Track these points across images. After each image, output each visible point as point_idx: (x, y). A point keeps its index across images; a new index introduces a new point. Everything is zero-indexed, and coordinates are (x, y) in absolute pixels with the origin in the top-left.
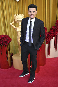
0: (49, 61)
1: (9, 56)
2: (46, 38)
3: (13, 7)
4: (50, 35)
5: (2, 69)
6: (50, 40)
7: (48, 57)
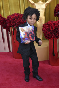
5: (15, 59)
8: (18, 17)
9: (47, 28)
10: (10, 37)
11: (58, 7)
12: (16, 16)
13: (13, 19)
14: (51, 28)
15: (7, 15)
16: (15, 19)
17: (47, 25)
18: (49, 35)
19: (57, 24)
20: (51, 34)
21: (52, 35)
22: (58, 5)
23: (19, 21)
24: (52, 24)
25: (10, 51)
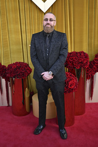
0: (91, 108)
1: (27, 95)
2: (88, 71)
3: (37, 20)
4: (95, 67)
5: (15, 116)
6: (94, 73)
7: (91, 102)
8: (20, 66)
10: (10, 88)
12: (17, 65)
13: (15, 69)
15: (7, 62)
23: (21, 72)
25: (9, 106)
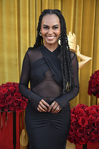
8: (15, 91)
9: (73, 120)
11: (96, 79)
12: (10, 89)
13: (5, 95)
14: (80, 121)
16: (7, 96)
17: (73, 113)
18: (77, 137)
19: (94, 114)
20: (80, 135)
21: (83, 137)
22: (96, 72)
23: (16, 100)
24: (82, 114)
